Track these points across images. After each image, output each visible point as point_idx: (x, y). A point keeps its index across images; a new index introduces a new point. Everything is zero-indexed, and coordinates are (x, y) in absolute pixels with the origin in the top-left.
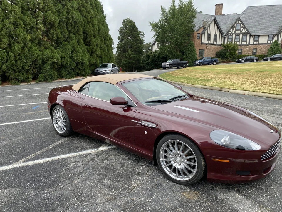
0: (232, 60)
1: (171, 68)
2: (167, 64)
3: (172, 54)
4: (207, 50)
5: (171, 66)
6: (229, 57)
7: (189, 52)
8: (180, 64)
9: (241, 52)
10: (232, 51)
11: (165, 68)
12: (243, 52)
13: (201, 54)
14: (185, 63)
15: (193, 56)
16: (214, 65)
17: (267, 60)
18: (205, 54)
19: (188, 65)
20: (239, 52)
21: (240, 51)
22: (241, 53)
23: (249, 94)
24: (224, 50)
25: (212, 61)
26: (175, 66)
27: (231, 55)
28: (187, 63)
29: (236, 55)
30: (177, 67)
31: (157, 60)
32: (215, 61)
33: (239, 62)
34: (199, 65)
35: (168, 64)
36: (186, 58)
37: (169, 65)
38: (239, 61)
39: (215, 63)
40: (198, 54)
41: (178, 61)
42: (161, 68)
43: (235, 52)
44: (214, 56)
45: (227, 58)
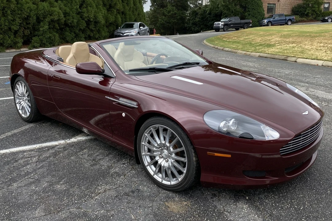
0: (315, 18)
1: (227, 29)
2: (221, 24)
3: (229, 9)
4: (280, 4)
5: (227, 27)
6: (310, 15)
7: (253, 6)
8: (240, 24)
9: (327, 8)
10: (314, 5)
11: (217, 30)
12: (330, 8)
13: (271, 9)
14: (246, 23)
15: (258, 12)
16: (288, 25)
18: (276, 9)
19: (251, 25)
20: (325, 8)
21: (326, 6)
22: (328, 8)
23: (324, 64)
24: (304, 4)
25: (285, 20)
26: (232, 27)
27: (314, 11)
28: (250, 23)
29: (321, 11)
30: (236, 29)
31: (207, 18)
32: (290, 20)
33: (325, 22)
34: (267, 25)
35: (223, 23)
36: (249, 15)
37: (224, 25)
38: (325, 19)
39: (289, 23)
40: (266, 9)
41: (236, 20)
42: (213, 29)
43: (319, 7)
44: (290, 13)
45: (307, 15)
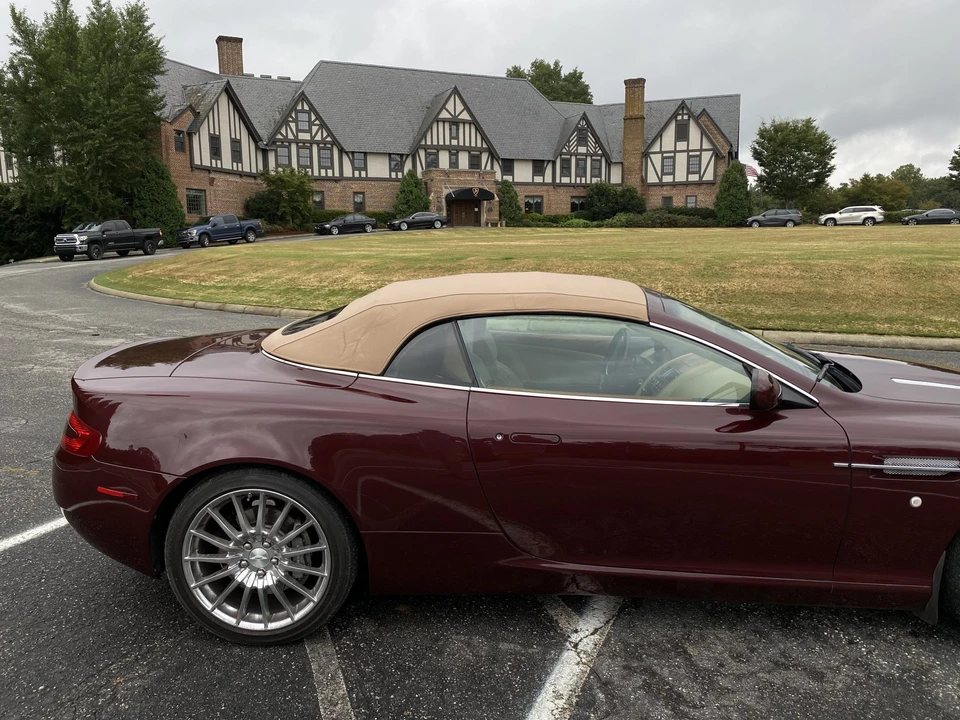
0: (300, 226)
1: (99, 254)
2: (79, 239)
3: (85, 200)
4: (214, 191)
5: (97, 248)
6: (289, 218)
7: (153, 195)
8: (132, 238)
9: (320, 202)
10: (295, 197)
11: (68, 255)
12: (327, 203)
13: (195, 203)
14: (149, 237)
15: (169, 210)
16: (248, 242)
17: (398, 228)
18: (209, 204)
19: (161, 242)
20: (315, 202)
21: (317, 199)
22: (321, 204)
24: (271, 192)
25: (241, 228)
26: (111, 249)
27: (295, 209)
28: (157, 237)
29: (310, 210)
30: (118, 252)
32: (250, 229)
33: (325, 234)
34: (200, 244)
35: (84, 238)
36: (145, 216)
37: (90, 242)
38: (325, 228)
39: (251, 237)
40: (184, 202)
41: (119, 226)
42: (54, 254)
43: (305, 201)
44: (241, 213)
45: (282, 218)
